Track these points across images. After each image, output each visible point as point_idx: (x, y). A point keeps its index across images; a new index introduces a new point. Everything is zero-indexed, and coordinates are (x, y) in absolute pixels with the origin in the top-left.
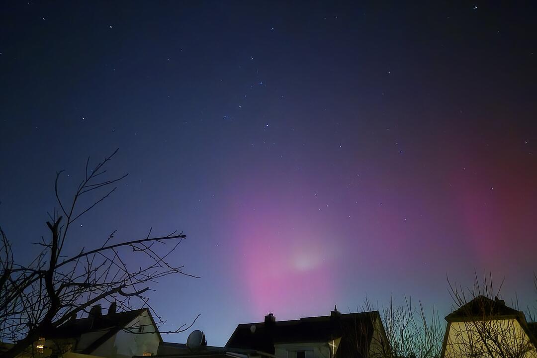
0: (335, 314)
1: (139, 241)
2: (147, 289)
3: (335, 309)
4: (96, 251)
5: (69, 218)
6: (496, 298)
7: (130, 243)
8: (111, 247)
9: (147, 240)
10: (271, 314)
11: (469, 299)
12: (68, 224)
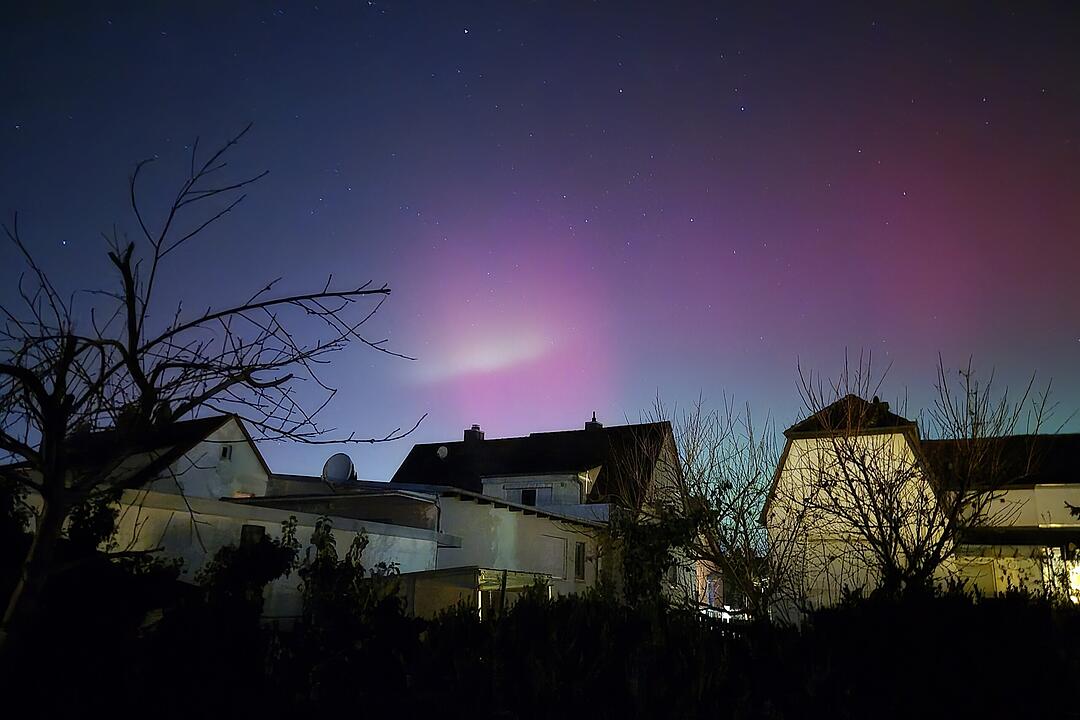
0: (593, 426)
1: (310, 297)
2: (291, 376)
3: (594, 419)
4: (235, 311)
5: (158, 248)
6: (876, 399)
7: (295, 299)
8: (262, 305)
9: (324, 295)
10: (476, 427)
11: (830, 399)
12: (157, 258)
